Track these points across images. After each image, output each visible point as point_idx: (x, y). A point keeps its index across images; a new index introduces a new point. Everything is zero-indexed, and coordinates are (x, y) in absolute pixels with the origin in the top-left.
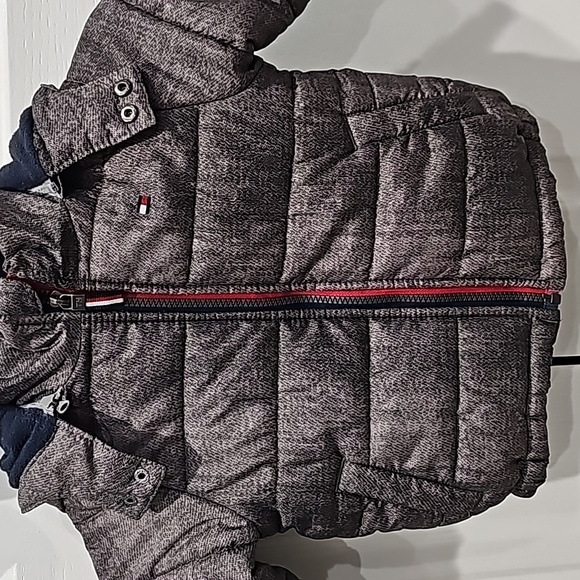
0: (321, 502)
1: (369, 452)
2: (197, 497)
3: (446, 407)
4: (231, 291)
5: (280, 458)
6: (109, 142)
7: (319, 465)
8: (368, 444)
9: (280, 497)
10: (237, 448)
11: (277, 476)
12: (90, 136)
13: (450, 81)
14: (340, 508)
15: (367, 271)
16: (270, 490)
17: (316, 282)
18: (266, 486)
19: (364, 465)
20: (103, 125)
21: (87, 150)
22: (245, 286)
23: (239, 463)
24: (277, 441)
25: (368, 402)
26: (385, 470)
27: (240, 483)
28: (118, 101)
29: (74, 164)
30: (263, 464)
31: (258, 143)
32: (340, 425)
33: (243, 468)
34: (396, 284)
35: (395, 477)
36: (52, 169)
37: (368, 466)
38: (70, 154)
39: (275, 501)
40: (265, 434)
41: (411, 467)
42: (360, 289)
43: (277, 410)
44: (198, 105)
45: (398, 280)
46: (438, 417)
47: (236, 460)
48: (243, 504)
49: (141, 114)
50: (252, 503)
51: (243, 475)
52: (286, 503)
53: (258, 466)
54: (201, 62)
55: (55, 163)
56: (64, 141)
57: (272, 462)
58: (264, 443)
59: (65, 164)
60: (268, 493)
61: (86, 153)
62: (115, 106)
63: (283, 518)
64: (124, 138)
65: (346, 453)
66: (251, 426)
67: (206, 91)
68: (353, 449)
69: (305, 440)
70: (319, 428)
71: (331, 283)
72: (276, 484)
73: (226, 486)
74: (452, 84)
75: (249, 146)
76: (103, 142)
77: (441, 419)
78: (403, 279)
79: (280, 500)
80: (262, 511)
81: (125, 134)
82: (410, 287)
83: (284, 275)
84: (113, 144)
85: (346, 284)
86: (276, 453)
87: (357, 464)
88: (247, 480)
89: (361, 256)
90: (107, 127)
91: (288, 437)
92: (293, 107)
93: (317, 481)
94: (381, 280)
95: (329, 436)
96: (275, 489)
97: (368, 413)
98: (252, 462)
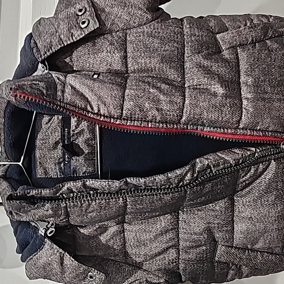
0: (206, 268)
1: (233, 240)
2: (133, 265)
3: (280, 214)
4: (150, 126)
5: (181, 244)
6: (73, 40)
7: (204, 248)
8: (233, 236)
9: (182, 266)
10: (156, 237)
11: (179, 254)
12: (62, 36)
13: (271, 16)
14: (216, 271)
15: (239, 122)
16: (175, 262)
17: (205, 126)
18: (173, 260)
19: (230, 247)
20: (69, 30)
21: (60, 45)
22: (159, 123)
23: (156, 247)
24: (178, 233)
25: (233, 211)
26: (242, 249)
27: (158, 258)
28: (78, 18)
29: (53, 53)
30: (170, 247)
31: (162, 47)
32: (216, 225)
33: (159, 250)
34: (255, 133)
35: (248, 252)
36: (41, 56)
37: (232, 247)
38: (51, 48)
39: (178, 268)
40: (172, 229)
41: (258, 247)
42: (232, 134)
43: (178, 215)
44: (126, 30)
45: (256, 130)
46: (275, 220)
47: (155, 245)
48: (160, 270)
49: (91, 22)
50: (165, 269)
51: (160, 254)
52: (185, 270)
53: (168, 249)
54: (129, 6)
55: (42, 53)
56: (48, 40)
57: (176, 246)
58: (170, 235)
59: (48, 54)
60: (175, 264)
61: (60, 46)
62: (76, 20)
63: (183, 277)
64: (81, 37)
65: (220, 241)
66: (163, 224)
67: (131, 22)
68: (223, 239)
69: (196, 234)
70: (203, 226)
71: (214, 128)
72: (179, 259)
73: (149, 260)
74: (272, 18)
75: (157, 50)
76: (69, 40)
77: (277, 221)
78: (259, 130)
79: (182, 268)
80: (171, 273)
81: (82, 34)
82: (264, 136)
83: (184, 118)
84: (75, 40)
85: (224, 130)
86: (178, 240)
87: (226, 246)
88: (162, 256)
89: (236, 111)
90: (72, 31)
91: (185, 231)
92: (183, 28)
93: (203, 257)
94: (246, 129)
95: (209, 231)
96: (178, 261)
97: (233, 218)
98: (164, 246)
